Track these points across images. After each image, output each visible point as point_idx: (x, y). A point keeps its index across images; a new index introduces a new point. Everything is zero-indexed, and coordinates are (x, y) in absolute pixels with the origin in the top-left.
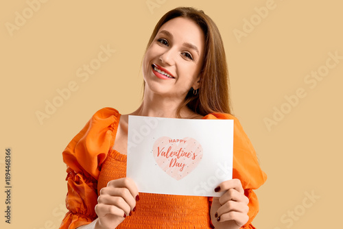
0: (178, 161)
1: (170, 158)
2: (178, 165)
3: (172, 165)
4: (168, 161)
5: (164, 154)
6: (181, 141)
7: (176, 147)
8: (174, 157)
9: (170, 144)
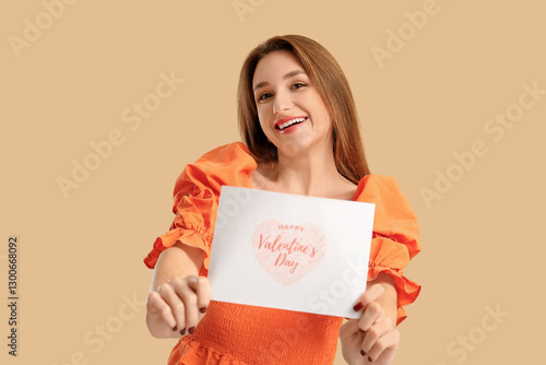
0: (289, 258)
1: (277, 253)
2: (288, 263)
3: (280, 262)
4: (274, 256)
5: (268, 246)
6: (297, 228)
7: (288, 237)
8: (284, 251)
9: (280, 232)
